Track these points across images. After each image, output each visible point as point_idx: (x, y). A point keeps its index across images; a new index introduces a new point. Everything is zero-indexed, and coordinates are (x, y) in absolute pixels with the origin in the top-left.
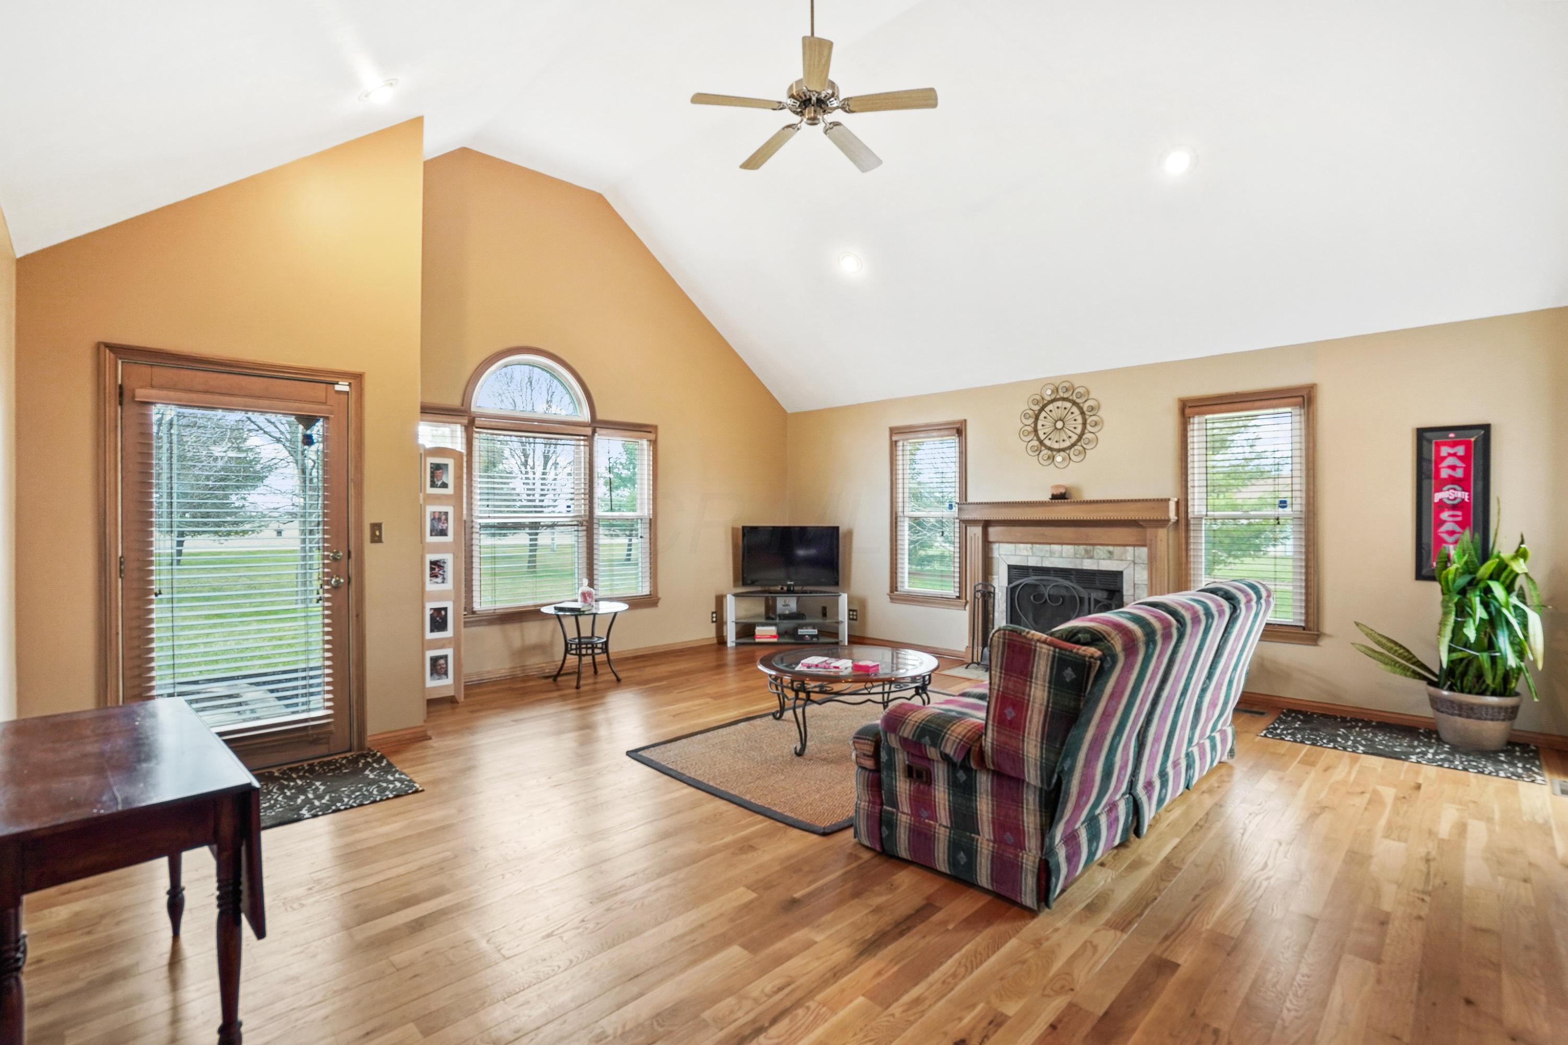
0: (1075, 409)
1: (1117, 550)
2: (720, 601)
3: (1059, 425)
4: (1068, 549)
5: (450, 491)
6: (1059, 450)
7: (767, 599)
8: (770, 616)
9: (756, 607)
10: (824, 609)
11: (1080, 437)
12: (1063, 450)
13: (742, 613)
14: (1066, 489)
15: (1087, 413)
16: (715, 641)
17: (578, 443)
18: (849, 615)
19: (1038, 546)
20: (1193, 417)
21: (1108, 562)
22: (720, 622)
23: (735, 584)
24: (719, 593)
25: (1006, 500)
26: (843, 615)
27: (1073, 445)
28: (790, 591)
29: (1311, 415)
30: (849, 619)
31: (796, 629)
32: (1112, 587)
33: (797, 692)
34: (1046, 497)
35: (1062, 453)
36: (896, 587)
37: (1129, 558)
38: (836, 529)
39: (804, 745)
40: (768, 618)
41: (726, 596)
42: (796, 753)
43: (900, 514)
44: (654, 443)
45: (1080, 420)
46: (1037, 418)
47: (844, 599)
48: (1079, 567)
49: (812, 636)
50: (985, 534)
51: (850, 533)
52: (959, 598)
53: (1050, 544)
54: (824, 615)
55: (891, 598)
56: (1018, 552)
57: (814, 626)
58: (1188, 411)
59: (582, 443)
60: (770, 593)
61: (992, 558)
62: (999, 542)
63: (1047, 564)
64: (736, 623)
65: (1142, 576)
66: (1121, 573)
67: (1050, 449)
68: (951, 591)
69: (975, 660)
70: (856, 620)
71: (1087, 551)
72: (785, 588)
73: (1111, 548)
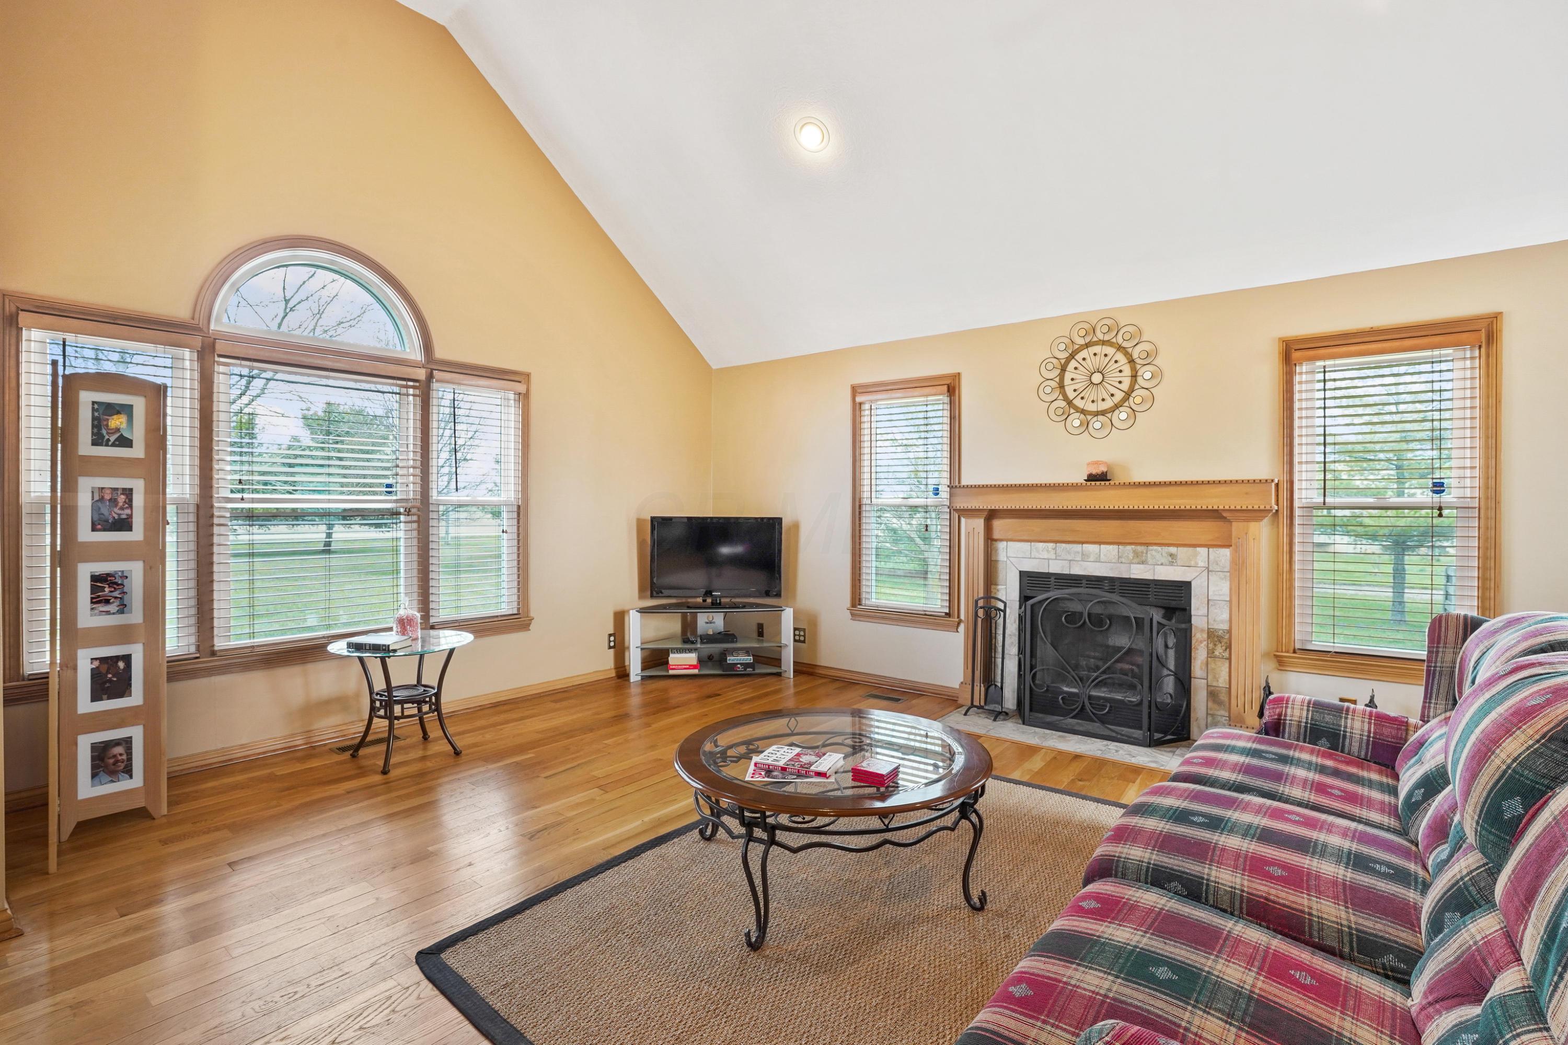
0: (1120, 357)
1: (1182, 553)
2: (620, 618)
3: (1097, 378)
4: (1109, 551)
5: (138, 451)
6: (1097, 414)
7: (684, 616)
8: (689, 636)
9: (671, 625)
10: (760, 627)
11: (1128, 395)
12: (1103, 413)
13: (651, 634)
14: (1108, 466)
15: (1138, 361)
16: (613, 674)
17: (404, 391)
18: (795, 635)
19: (1064, 545)
20: (1301, 364)
21: (1170, 569)
22: (618, 644)
23: (641, 597)
24: (619, 608)
25: (1018, 482)
26: (787, 636)
27: (1117, 407)
28: (716, 605)
29: (1492, 360)
30: (795, 640)
31: (724, 654)
32: (1173, 604)
33: (749, 825)
34: (1081, 478)
35: (1100, 418)
36: (860, 600)
37: (1201, 564)
38: (779, 521)
39: (762, 924)
40: (686, 641)
41: (628, 611)
42: (750, 944)
43: (865, 501)
44: (524, 398)
45: (1127, 371)
46: (1063, 369)
47: (788, 616)
48: (1125, 575)
49: (746, 665)
50: (988, 529)
51: (796, 526)
52: (948, 615)
53: (1083, 543)
54: (761, 634)
55: (852, 614)
56: (1034, 554)
57: (747, 651)
58: (1296, 355)
59: (411, 391)
60: (689, 607)
61: (997, 561)
62: (1007, 540)
63: (1077, 570)
64: (642, 649)
65: (1221, 588)
66: (1188, 585)
67: (1083, 412)
68: (937, 603)
69: (976, 703)
70: (804, 642)
71: (1136, 554)
72: (709, 600)
73: (1173, 550)
